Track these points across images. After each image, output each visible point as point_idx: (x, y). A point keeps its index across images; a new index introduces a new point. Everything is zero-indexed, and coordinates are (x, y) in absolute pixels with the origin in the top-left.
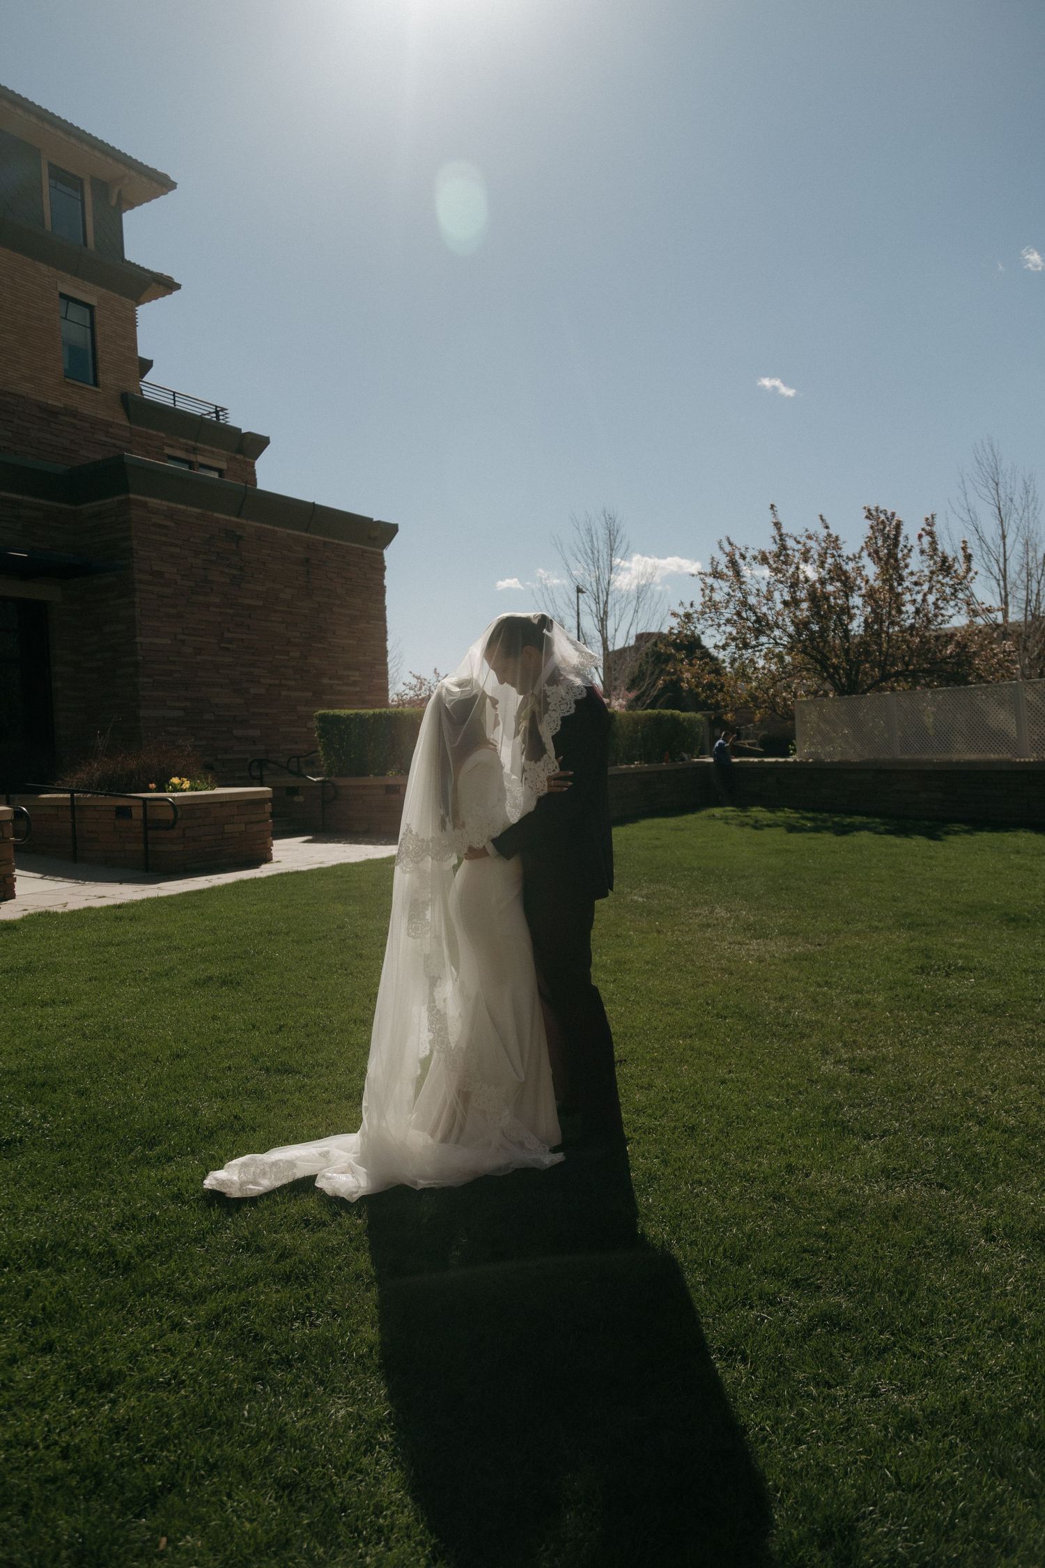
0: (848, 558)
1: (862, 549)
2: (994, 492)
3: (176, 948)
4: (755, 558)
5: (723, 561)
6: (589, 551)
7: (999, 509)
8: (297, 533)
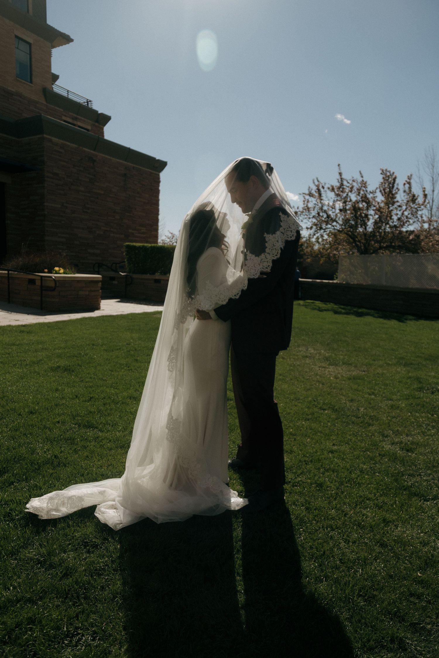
0: (370, 192)
1: (377, 188)
2: (431, 170)
3: (46, 349)
4: (329, 188)
5: (314, 188)
7: (433, 178)
8: (121, 161)
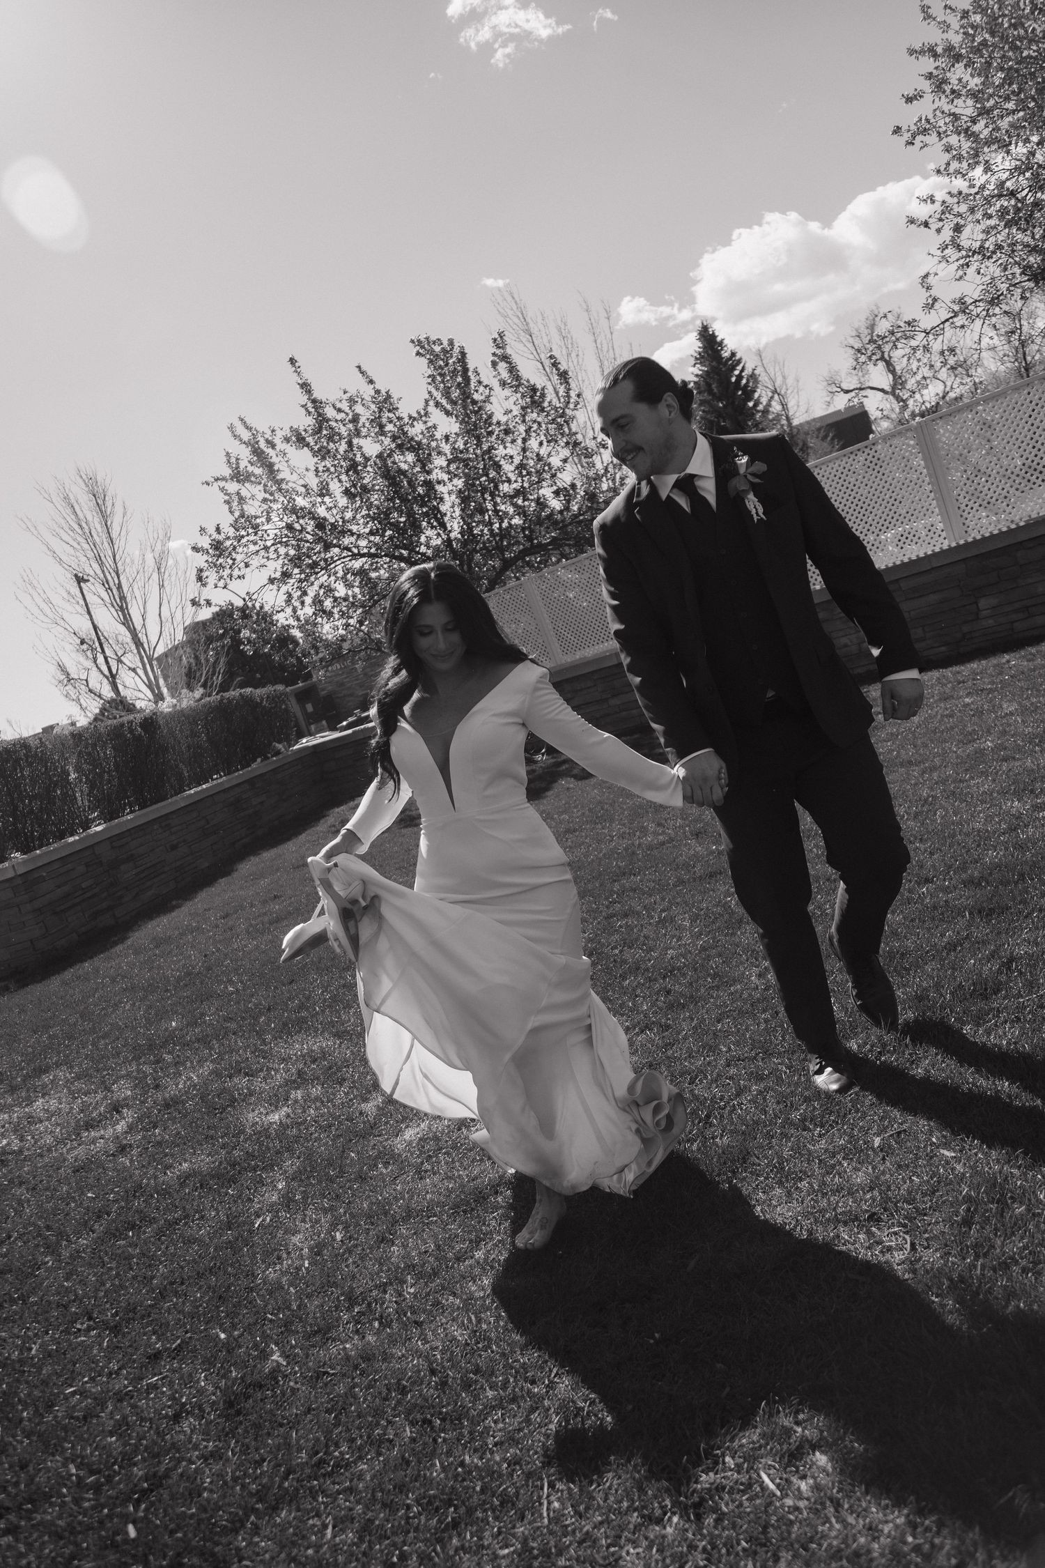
0: (410, 417)
2: (530, 345)
5: (245, 454)
6: (76, 527)
